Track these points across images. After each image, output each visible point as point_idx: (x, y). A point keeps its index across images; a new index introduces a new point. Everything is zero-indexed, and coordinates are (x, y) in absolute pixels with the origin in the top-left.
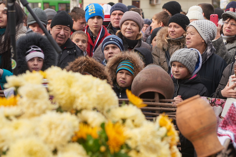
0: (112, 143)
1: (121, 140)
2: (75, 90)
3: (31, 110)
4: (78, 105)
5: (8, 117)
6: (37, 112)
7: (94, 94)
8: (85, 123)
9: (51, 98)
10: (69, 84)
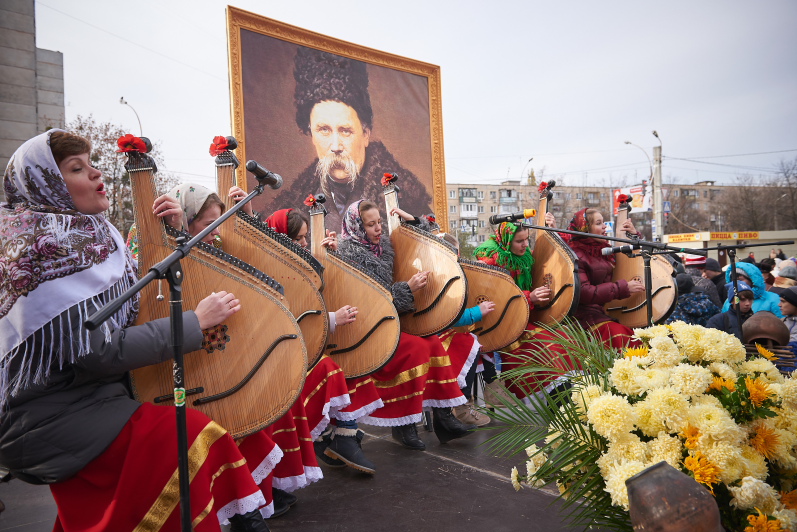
0: (754, 400)
1: (764, 395)
2: (703, 343)
3: (663, 361)
4: (707, 357)
5: (640, 366)
6: (668, 363)
7: (723, 347)
8: (716, 374)
9: (680, 348)
10: (697, 337)
